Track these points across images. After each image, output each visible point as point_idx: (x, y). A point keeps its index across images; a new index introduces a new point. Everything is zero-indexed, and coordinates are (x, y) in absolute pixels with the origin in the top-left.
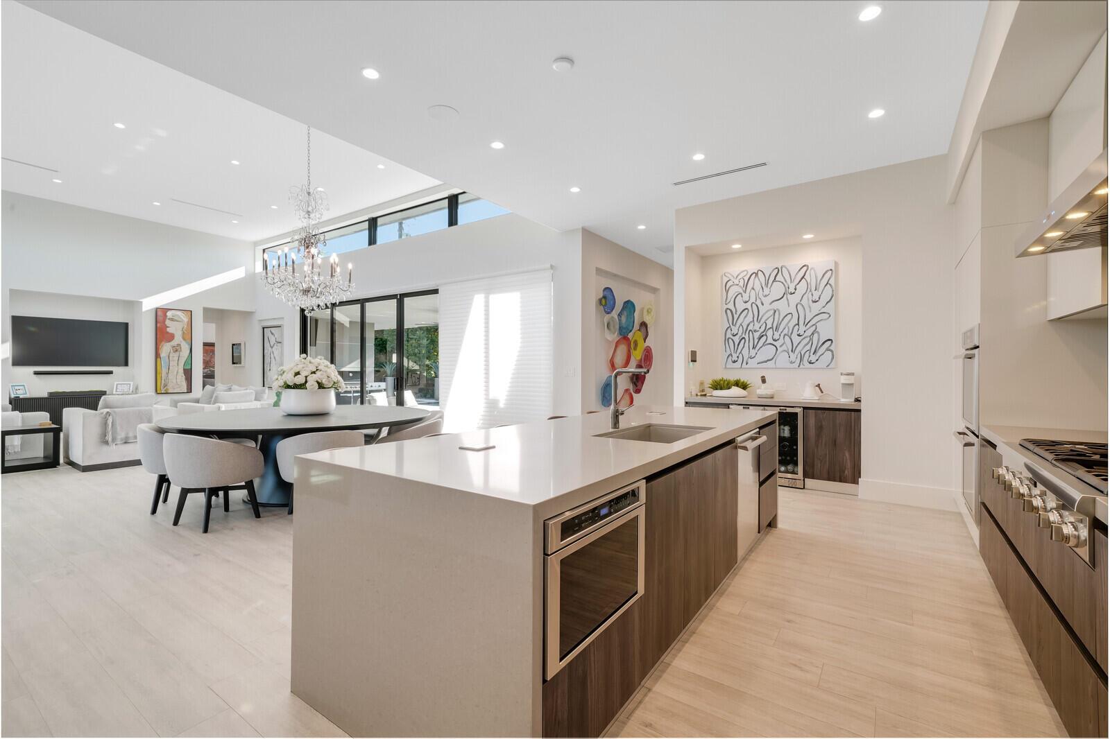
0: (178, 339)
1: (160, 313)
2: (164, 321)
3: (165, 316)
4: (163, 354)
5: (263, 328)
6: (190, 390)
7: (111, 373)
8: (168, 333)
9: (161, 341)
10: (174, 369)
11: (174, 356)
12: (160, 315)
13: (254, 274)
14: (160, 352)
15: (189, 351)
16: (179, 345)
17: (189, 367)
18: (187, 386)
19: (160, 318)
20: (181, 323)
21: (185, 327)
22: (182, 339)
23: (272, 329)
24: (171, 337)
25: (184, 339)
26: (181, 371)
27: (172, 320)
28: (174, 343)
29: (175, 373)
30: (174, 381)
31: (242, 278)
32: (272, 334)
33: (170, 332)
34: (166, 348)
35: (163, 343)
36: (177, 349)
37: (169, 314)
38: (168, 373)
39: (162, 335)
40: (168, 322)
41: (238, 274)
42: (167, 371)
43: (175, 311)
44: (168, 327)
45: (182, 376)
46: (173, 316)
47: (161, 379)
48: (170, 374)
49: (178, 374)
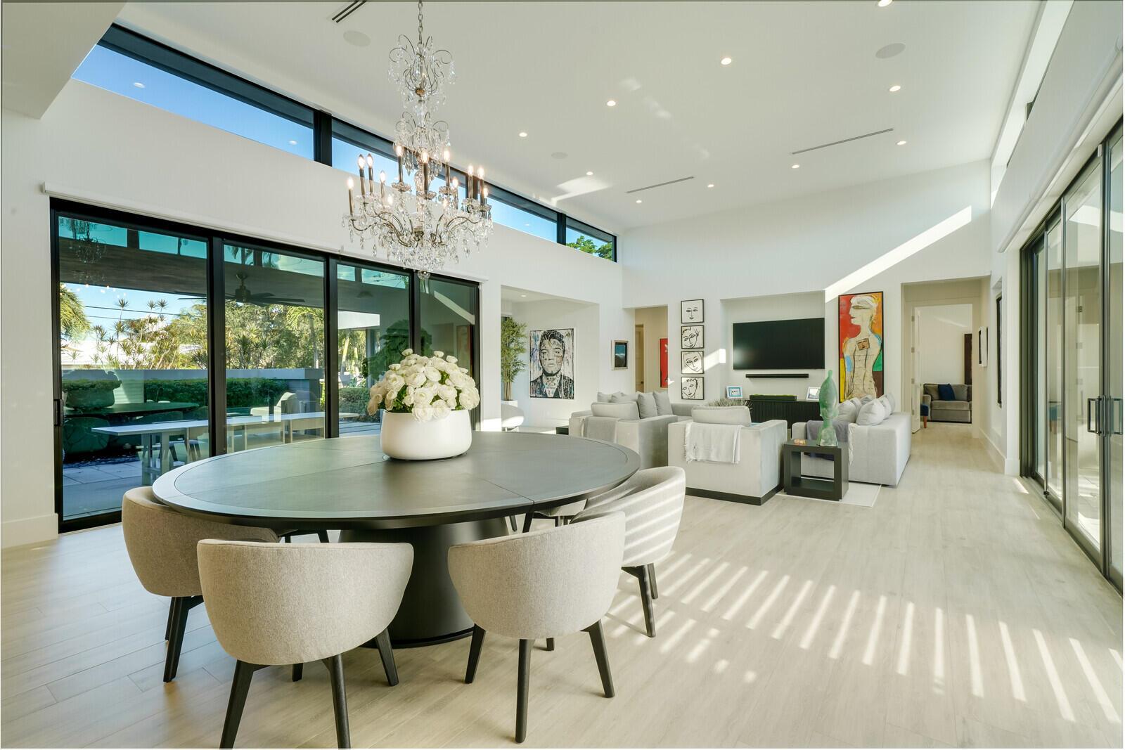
0: (865, 332)
1: (843, 302)
2: (848, 311)
3: (849, 303)
4: (847, 354)
7: (806, 376)
8: (853, 325)
9: (844, 337)
10: (860, 372)
11: (861, 355)
12: (845, 301)
13: (990, 212)
14: (844, 350)
15: (879, 348)
16: (866, 340)
17: (879, 369)
18: (878, 395)
20: (869, 311)
21: (875, 314)
22: (870, 332)
24: (856, 330)
25: (873, 332)
26: (869, 375)
27: (857, 308)
28: (860, 338)
29: (862, 378)
30: (861, 388)
31: (969, 223)
33: (855, 324)
34: (851, 345)
35: (847, 338)
36: (864, 345)
37: (854, 301)
38: (852, 377)
39: (845, 329)
40: (853, 312)
41: (963, 218)
42: (852, 374)
43: (861, 295)
44: (853, 318)
45: (871, 382)
46: (858, 303)
47: (845, 385)
48: (855, 379)
49: (866, 378)
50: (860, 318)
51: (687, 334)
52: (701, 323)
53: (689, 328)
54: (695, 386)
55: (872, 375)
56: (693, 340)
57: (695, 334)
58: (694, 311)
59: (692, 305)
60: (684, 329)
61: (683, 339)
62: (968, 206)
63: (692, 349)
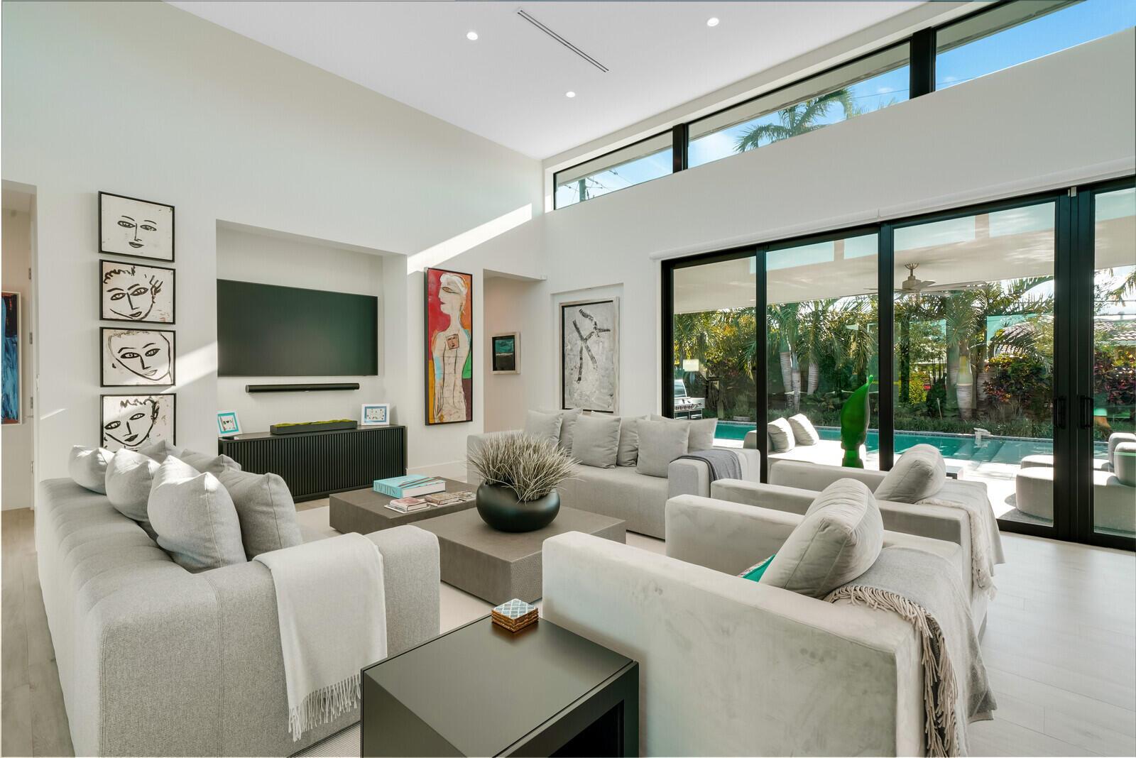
0: (455, 326)
1: (432, 278)
2: (437, 293)
3: (439, 283)
4: (435, 353)
5: (563, 307)
6: (470, 418)
7: (355, 387)
8: (441, 313)
10: (450, 379)
11: (451, 357)
12: (432, 279)
13: (544, 215)
14: (431, 348)
15: (468, 349)
16: (456, 336)
18: (467, 411)
19: (432, 287)
20: (458, 297)
21: (464, 302)
22: (459, 326)
23: (583, 308)
24: (446, 322)
25: (463, 326)
26: (459, 383)
27: (447, 290)
28: (450, 332)
29: (452, 388)
30: (451, 401)
31: (529, 221)
32: (585, 315)
33: (445, 312)
34: (440, 342)
35: (436, 331)
36: (453, 344)
37: (443, 280)
38: (442, 387)
39: (434, 318)
40: (442, 295)
41: (521, 216)
42: (442, 381)
43: (452, 274)
44: (443, 303)
45: (461, 392)
46: (448, 284)
47: (435, 399)
48: (445, 389)
49: (456, 388)
50: (451, 305)
51: (122, 282)
52: (167, 263)
53: (129, 268)
54: (147, 420)
55: (461, 384)
56: (142, 303)
57: (149, 287)
58: (146, 227)
59: (140, 214)
60: (108, 268)
61: (107, 296)
62: (529, 203)
63: (136, 322)
